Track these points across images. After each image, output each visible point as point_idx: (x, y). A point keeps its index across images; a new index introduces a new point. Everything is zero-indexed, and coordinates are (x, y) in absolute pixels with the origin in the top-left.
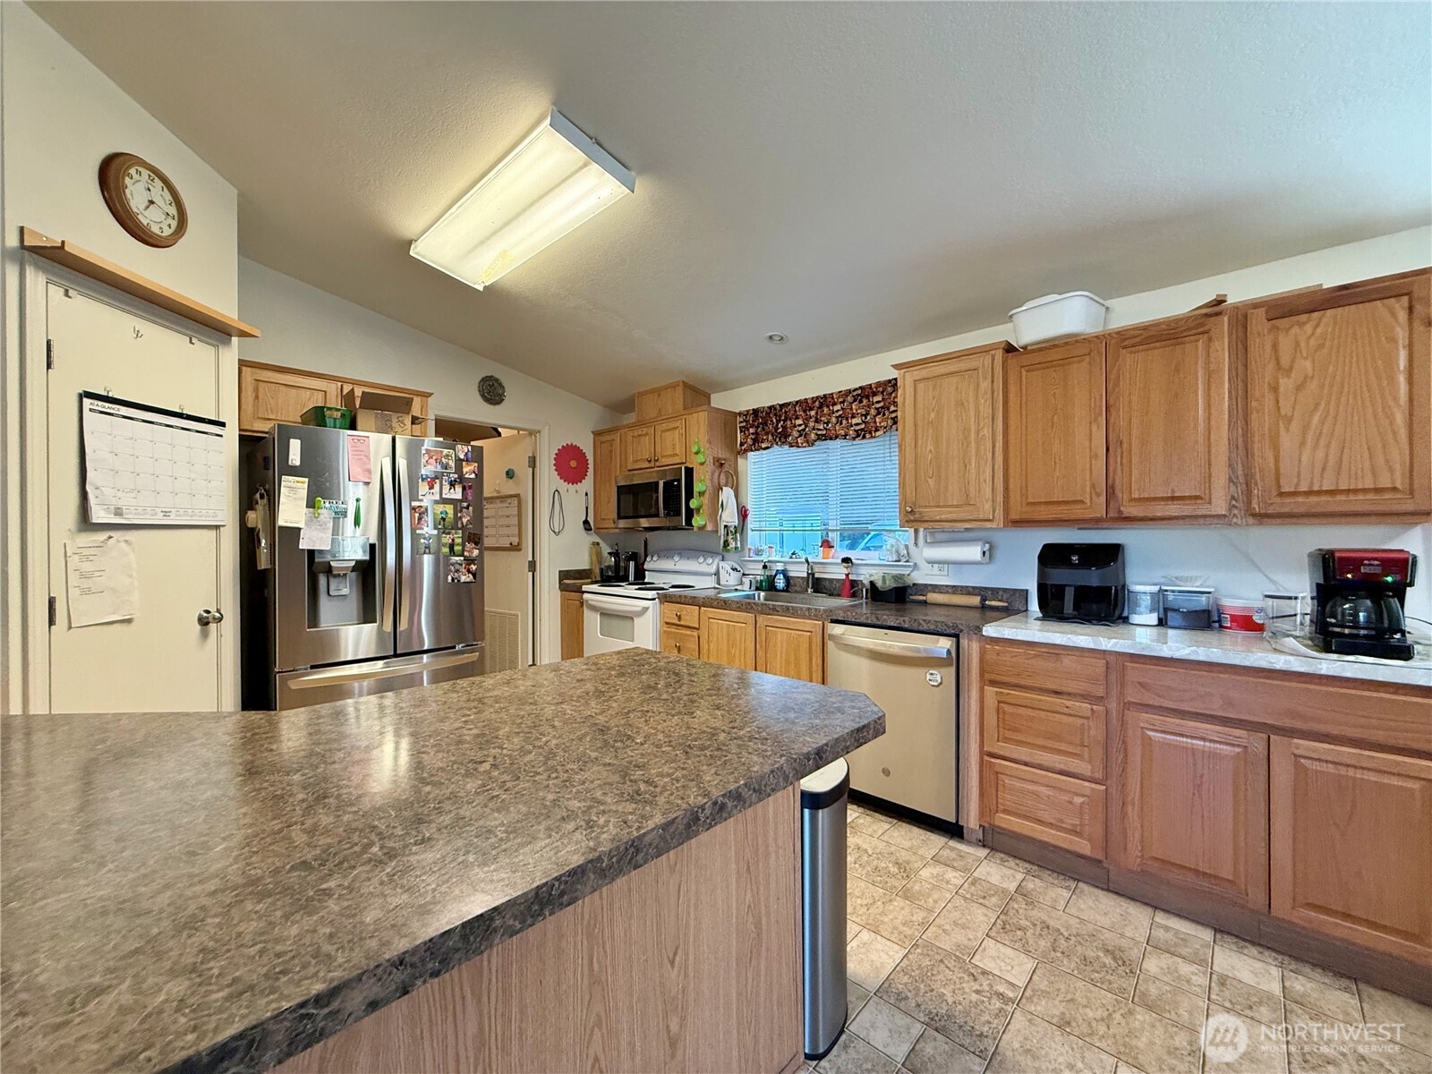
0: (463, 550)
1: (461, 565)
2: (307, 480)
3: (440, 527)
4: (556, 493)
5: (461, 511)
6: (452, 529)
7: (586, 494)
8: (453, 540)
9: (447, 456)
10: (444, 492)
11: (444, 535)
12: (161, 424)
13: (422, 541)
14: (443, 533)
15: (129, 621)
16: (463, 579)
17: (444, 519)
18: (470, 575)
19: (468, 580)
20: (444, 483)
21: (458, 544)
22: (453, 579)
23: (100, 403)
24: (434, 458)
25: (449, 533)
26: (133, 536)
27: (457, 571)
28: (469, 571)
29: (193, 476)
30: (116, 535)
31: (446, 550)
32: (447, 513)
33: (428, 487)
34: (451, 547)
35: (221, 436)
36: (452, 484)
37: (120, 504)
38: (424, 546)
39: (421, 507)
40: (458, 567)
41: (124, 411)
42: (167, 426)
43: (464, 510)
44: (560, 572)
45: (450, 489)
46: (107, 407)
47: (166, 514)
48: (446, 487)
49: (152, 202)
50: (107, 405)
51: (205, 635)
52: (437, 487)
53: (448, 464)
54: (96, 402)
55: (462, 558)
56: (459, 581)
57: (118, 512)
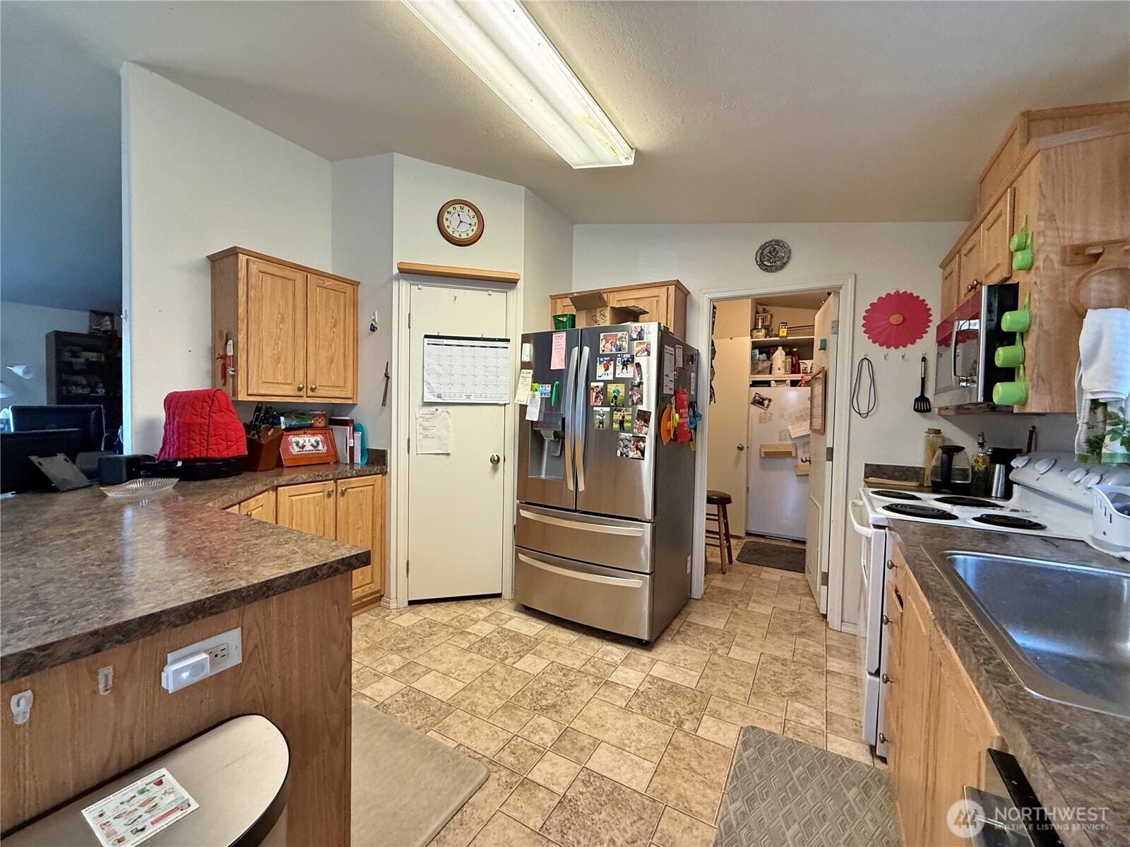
0: (632, 428)
1: (630, 441)
2: (532, 371)
3: (612, 404)
4: (866, 363)
5: (632, 389)
6: (623, 406)
7: (924, 360)
8: (623, 417)
9: (621, 338)
10: (617, 373)
11: (615, 412)
12: (468, 346)
13: (598, 417)
14: (615, 410)
15: (448, 454)
16: (631, 454)
17: (616, 397)
18: (638, 452)
19: (636, 456)
20: (618, 364)
21: (628, 421)
22: (622, 454)
23: (433, 340)
24: (610, 341)
25: (620, 411)
26: (450, 409)
27: (626, 446)
28: (637, 448)
29: (487, 374)
30: (441, 408)
31: (616, 426)
32: (619, 391)
33: (604, 369)
34: (621, 423)
35: (507, 348)
36: (625, 364)
37: (440, 392)
38: (599, 421)
39: (597, 386)
40: (626, 442)
41: (446, 342)
42: (472, 346)
43: (635, 388)
44: (866, 465)
45: (623, 368)
46: (437, 341)
47: (468, 397)
48: (619, 366)
49: (461, 222)
50: (436, 340)
51: (495, 469)
52: (611, 368)
53: (621, 345)
54: (431, 339)
55: (631, 435)
56: (627, 456)
57: (439, 396)
